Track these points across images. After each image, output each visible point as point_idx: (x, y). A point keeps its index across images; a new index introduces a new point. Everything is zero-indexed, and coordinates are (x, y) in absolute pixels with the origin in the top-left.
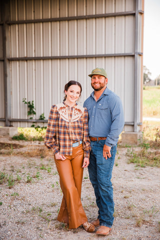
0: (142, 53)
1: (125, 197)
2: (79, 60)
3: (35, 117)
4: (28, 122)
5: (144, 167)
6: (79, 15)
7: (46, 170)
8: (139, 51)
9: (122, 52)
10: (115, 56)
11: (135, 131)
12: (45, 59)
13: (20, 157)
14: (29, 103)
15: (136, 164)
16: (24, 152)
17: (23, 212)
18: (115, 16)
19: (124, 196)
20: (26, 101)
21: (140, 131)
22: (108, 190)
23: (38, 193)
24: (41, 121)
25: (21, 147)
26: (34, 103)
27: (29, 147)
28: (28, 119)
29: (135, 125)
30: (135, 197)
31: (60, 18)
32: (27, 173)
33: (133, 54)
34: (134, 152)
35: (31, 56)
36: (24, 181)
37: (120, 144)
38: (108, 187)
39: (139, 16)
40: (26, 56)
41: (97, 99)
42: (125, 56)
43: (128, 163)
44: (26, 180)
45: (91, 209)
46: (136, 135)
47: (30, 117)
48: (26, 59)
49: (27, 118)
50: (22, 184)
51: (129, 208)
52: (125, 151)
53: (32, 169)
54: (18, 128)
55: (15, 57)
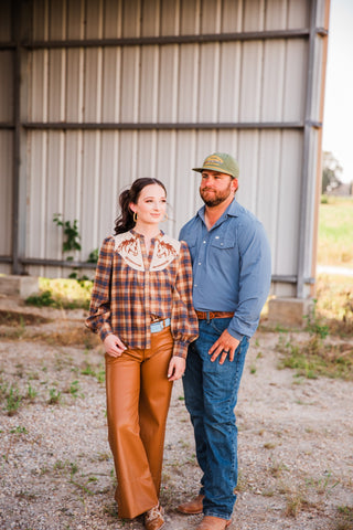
0: (321, 124)
1: (266, 447)
2: (181, 133)
3: (79, 256)
4: (62, 267)
5: (315, 378)
6: (184, 33)
7: (93, 375)
8: (314, 117)
9: (278, 119)
10: (261, 128)
11: (299, 295)
12: (105, 128)
13: (39, 346)
14: (68, 224)
15: (296, 371)
16: (48, 333)
17: (34, 472)
18: (264, 37)
19: (264, 443)
20: (60, 219)
21: (309, 297)
22: (226, 430)
23: (73, 429)
24: (91, 265)
25: (44, 321)
26: (78, 225)
27: (61, 322)
28: (62, 261)
29: (300, 283)
30: (288, 447)
31: (141, 38)
32: (51, 381)
33: (301, 124)
34: (294, 344)
35: (74, 121)
36: (42, 400)
37: (265, 324)
38: (228, 424)
39: (317, 41)
40: (62, 119)
41: (211, 223)
42: (282, 128)
43: (279, 369)
44: (48, 398)
45: (188, 471)
46: (300, 306)
47: (67, 255)
48: (65, 127)
49: (59, 257)
50: (39, 407)
51: (274, 471)
52: (273, 340)
53: (64, 373)
54: (40, 279)
55: (39, 121)
